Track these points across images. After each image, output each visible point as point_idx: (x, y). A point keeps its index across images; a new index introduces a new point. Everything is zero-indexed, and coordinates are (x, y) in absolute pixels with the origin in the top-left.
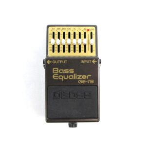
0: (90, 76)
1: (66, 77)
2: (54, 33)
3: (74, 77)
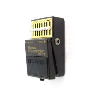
0: (43, 51)
1: (33, 51)
2: (33, 25)
3: (36, 51)
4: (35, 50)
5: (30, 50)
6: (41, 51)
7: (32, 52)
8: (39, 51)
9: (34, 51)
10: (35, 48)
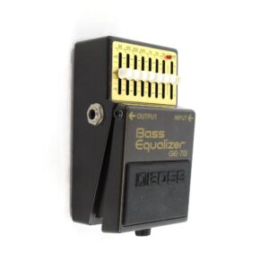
0: (184, 143)
4: (162, 140)
5: (145, 140)
6: (177, 145)
7: (149, 147)
8: (171, 143)
9: (157, 145)
10: (162, 134)
